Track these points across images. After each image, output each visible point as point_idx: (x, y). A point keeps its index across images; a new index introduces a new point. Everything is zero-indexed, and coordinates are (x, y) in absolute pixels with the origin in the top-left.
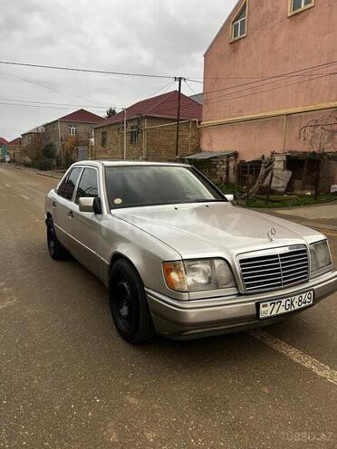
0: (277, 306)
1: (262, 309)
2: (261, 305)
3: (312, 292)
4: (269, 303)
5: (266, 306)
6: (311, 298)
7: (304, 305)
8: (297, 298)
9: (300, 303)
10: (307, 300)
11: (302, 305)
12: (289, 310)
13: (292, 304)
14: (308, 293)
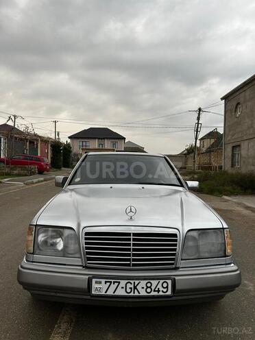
0: (113, 287)
1: (94, 286)
2: (94, 280)
3: (169, 282)
4: (103, 281)
5: (100, 283)
6: (167, 287)
7: (156, 293)
8: (143, 283)
9: (149, 290)
10: (161, 289)
11: (153, 293)
12: (132, 294)
13: (135, 288)
14: (162, 281)
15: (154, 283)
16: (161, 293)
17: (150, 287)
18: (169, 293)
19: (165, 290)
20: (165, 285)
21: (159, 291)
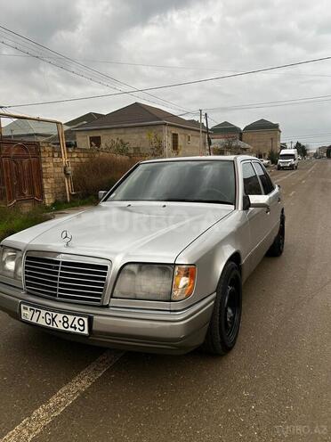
0: (36, 315)
1: (23, 311)
2: (22, 306)
4: (29, 308)
5: (27, 309)
6: (83, 325)
7: (73, 330)
8: (60, 316)
9: (66, 325)
10: (78, 326)
11: (70, 329)
12: (51, 326)
13: (53, 320)
14: (78, 318)
15: (71, 318)
16: (77, 331)
17: (67, 322)
18: (86, 332)
19: (82, 328)
20: (81, 323)
21: (75, 328)
